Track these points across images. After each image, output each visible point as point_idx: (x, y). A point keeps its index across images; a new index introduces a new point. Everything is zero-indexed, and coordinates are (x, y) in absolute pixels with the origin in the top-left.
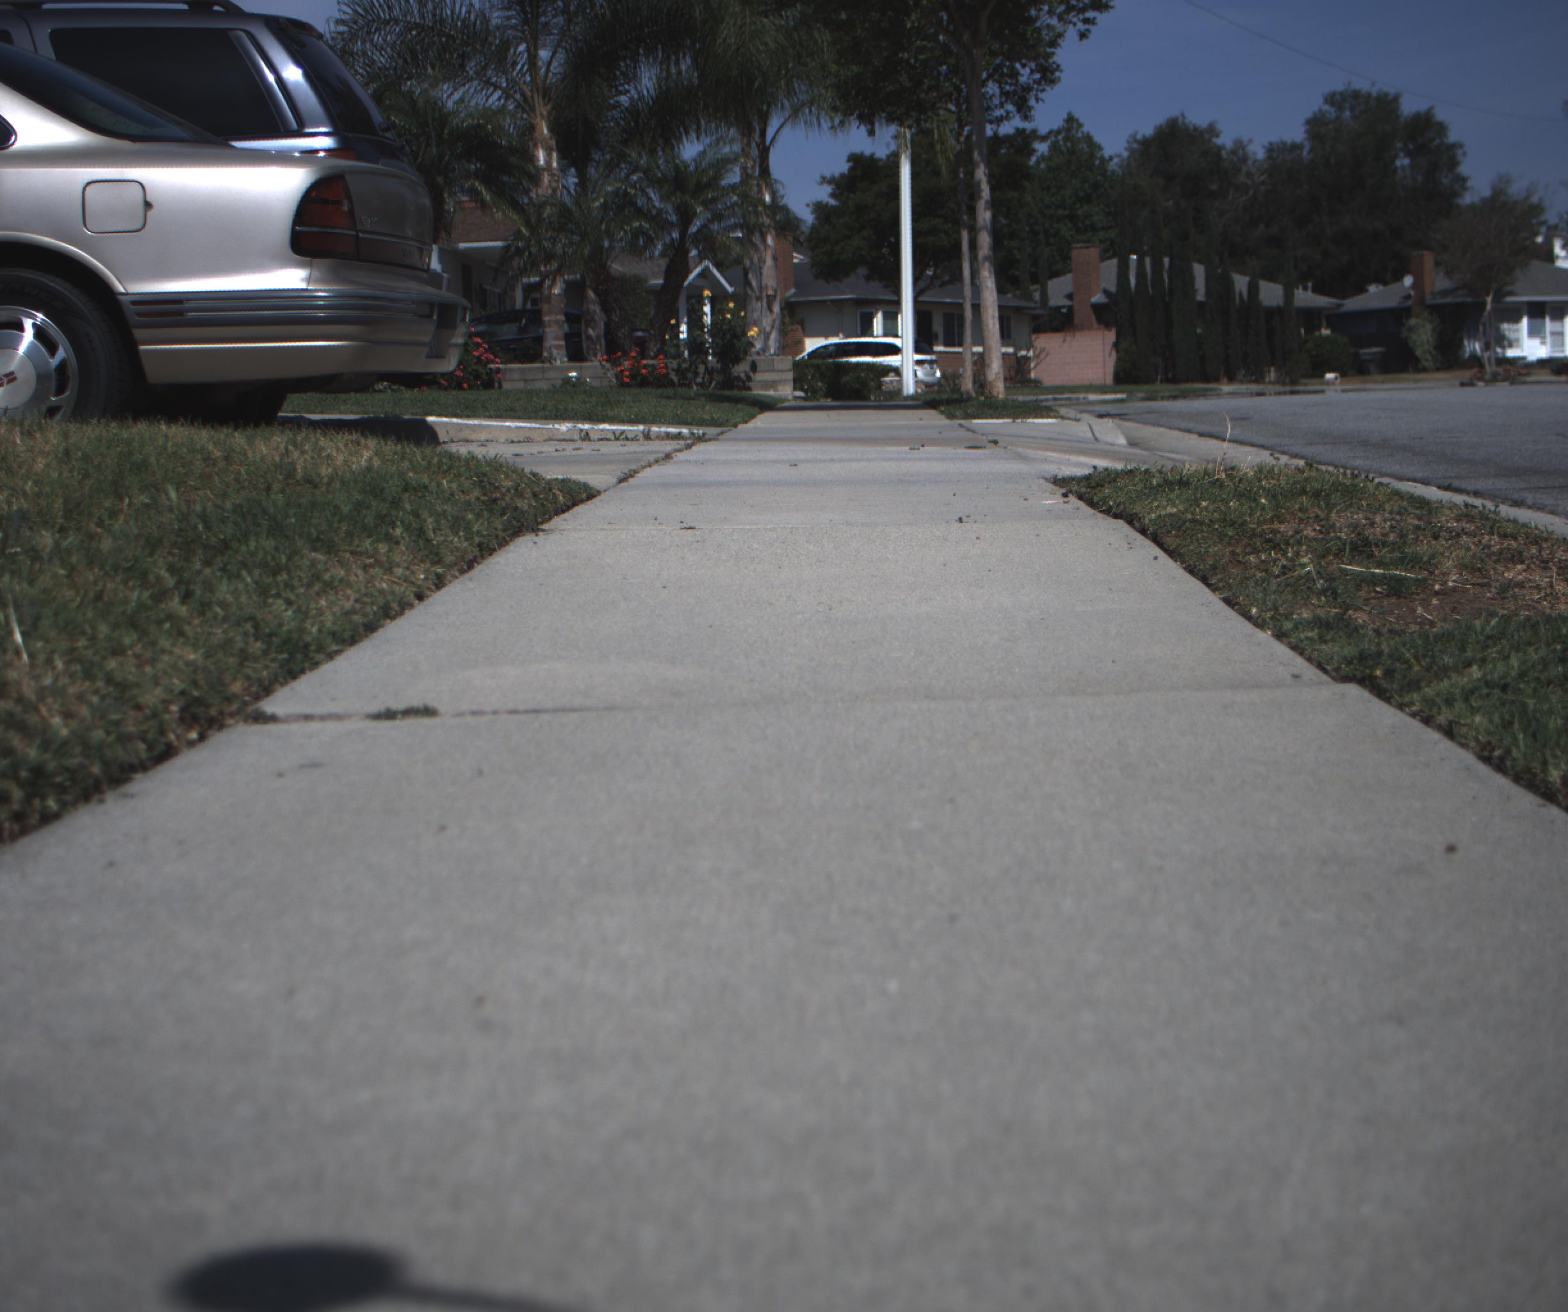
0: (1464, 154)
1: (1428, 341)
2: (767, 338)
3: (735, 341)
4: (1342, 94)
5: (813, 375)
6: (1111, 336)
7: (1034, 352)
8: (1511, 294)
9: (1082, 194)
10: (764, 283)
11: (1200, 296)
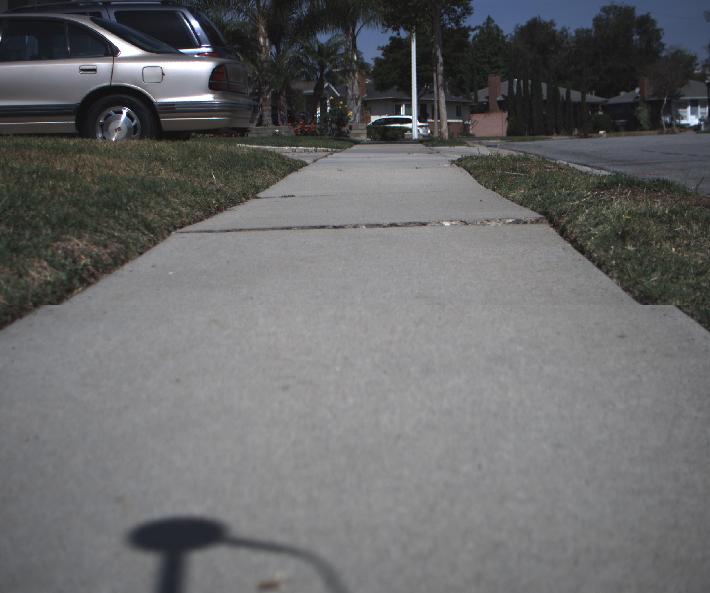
0: (663, 34)
1: (646, 117)
2: (355, 116)
3: (343, 117)
4: (609, 7)
5: (375, 132)
6: (505, 115)
7: (471, 122)
8: (683, 96)
9: (493, 52)
10: (354, 93)
11: (545, 97)
